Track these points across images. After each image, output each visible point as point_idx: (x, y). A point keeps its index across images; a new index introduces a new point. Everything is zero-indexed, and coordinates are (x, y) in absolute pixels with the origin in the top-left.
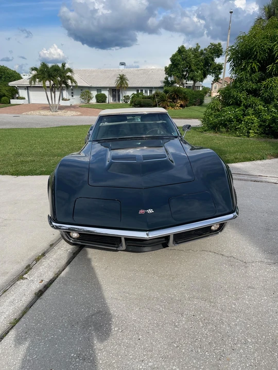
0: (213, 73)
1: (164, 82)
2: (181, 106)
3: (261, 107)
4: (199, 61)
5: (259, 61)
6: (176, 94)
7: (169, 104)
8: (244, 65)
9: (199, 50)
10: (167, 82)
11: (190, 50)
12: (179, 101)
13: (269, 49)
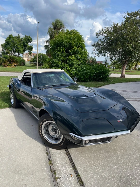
0: (28, 50)
1: (2, 52)
2: (15, 66)
3: (68, 68)
4: (21, 43)
5: (65, 48)
6: (11, 59)
7: (8, 64)
8: (59, 49)
9: (20, 38)
10: (3, 53)
11: (15, 37)
12: (13, 63)
13: (69, 43)
